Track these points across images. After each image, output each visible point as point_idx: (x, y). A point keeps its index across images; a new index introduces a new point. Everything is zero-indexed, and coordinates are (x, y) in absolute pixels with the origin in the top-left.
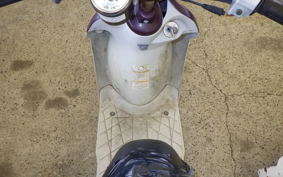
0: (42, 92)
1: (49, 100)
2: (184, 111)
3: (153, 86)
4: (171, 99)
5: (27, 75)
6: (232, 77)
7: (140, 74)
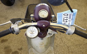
0: (11, 49)
1: (13, 52)
2: (56, 52)
3: (45, 47)
4: (51, 50)
5: (6, 44)
6: (69, 40)
7: (41, 45)
